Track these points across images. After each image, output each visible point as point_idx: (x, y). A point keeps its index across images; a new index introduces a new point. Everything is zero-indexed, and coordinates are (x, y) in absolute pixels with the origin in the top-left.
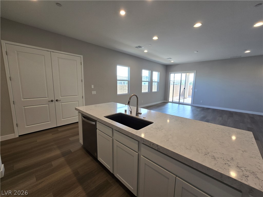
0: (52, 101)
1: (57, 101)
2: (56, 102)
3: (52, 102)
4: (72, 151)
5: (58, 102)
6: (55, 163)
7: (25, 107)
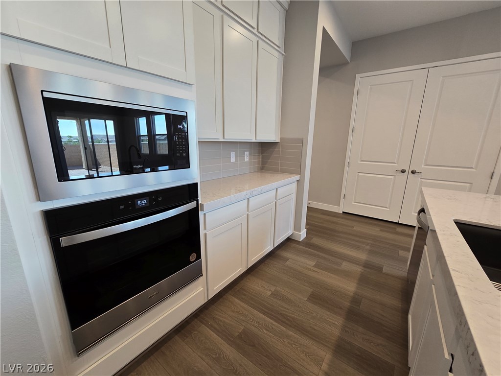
0: (403, 171)
1: (413, 172)
2: (411, 175)
3: (403, 174)
4: (384, 271)
5: (416, 175)
6: (345, 266)
7: (360, 174)
